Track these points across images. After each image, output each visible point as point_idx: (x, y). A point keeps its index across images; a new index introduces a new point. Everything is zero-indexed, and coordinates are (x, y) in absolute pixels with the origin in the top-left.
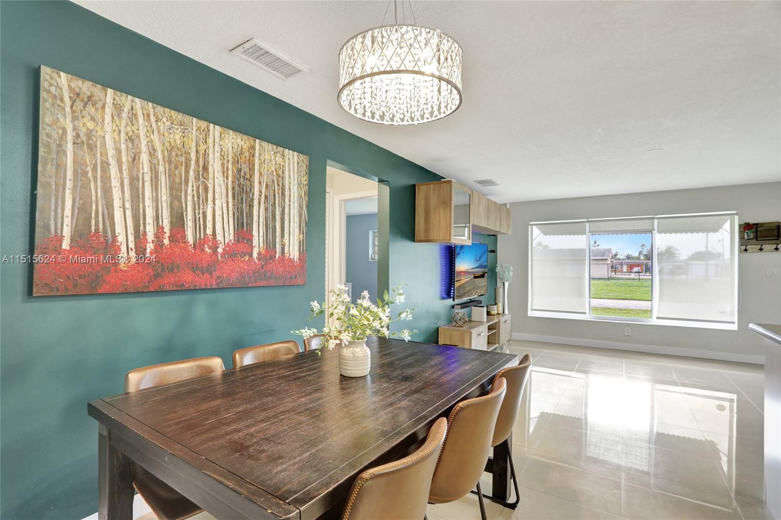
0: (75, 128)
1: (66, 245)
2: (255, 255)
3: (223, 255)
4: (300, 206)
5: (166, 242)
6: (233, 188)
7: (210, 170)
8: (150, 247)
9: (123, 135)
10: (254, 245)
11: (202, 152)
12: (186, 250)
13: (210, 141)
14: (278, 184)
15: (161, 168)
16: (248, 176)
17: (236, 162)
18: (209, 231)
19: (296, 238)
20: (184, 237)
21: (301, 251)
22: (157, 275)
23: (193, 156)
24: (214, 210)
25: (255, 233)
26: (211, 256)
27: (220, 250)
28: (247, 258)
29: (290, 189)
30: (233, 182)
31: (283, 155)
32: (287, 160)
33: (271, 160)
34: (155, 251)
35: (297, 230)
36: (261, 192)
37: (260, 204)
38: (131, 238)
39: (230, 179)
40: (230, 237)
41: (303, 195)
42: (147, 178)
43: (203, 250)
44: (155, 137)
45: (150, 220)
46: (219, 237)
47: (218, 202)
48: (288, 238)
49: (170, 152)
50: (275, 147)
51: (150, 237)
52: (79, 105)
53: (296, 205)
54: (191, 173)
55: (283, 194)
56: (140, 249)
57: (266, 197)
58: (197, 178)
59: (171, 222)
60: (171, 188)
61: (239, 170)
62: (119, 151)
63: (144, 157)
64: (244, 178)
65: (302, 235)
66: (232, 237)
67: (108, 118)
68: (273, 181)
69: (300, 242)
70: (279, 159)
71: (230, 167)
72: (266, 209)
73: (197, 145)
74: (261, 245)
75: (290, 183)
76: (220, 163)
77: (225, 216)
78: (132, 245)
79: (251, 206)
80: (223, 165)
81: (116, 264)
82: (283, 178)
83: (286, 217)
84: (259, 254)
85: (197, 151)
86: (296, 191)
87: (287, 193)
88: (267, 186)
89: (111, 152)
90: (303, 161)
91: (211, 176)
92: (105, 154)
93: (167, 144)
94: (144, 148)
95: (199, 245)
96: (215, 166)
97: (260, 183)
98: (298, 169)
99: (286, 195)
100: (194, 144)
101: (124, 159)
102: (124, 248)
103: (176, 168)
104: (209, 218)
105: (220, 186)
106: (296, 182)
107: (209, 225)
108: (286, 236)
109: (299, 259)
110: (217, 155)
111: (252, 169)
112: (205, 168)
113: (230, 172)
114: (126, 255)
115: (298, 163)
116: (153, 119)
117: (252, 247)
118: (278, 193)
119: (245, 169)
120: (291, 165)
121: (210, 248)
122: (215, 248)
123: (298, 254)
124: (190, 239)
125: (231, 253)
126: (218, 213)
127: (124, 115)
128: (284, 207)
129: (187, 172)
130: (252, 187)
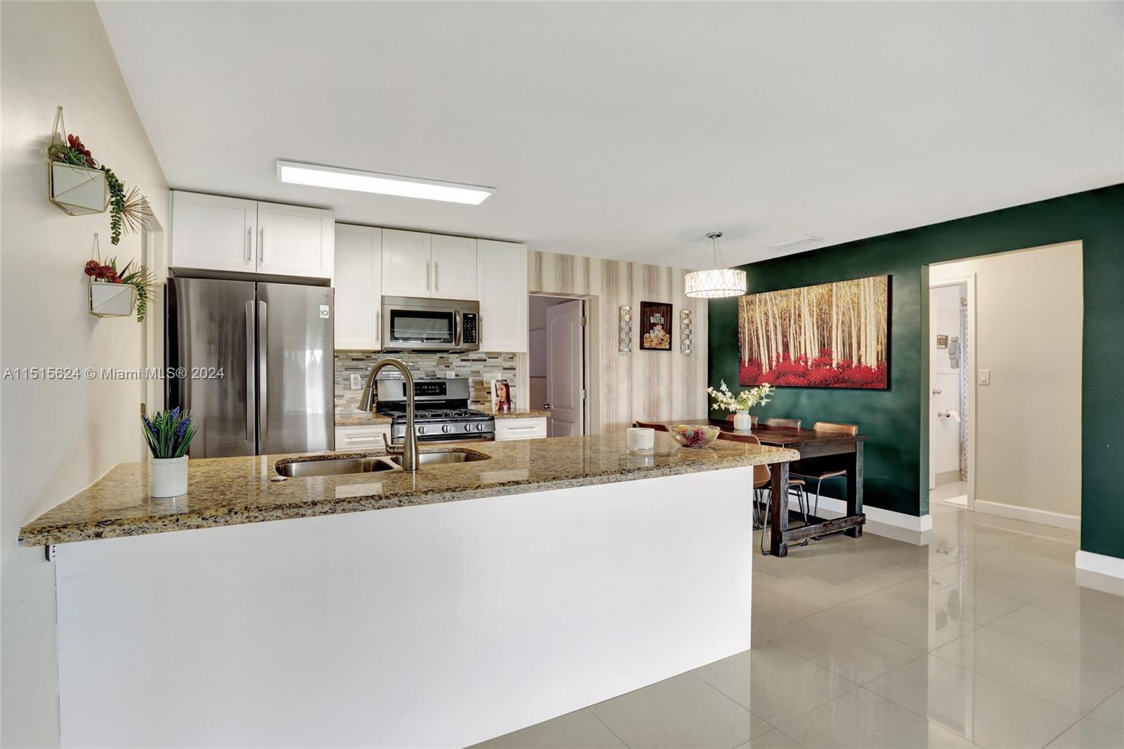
0: (748, 316)
1: (746, 365)
2: (834, 365)
3: (811, 367)
4: (877, 322)
5: (781, 360)
6: (817, 322)
7: (802, 316)
8: (774, 364)
9: (763, 313)
10: (833, 357)
11: (797, 307)
12: (790, 363)
13: (802, 298)
14: (854, 309)
15: (778, 323)
16: (828, 311)
17: (819, 304)
18: (803, 352)
19: (873, 349)
20: (789, 357)
21: (880, 359)
22: (778, 378)
23: (793, 311)
24: (805, 339)
25: (834, 349)
26: (804, 367)
27: (809, 363)
28: (828, 367)
29: (866, 310)
30: (817, 318)
31: (858, 285)
32: (862, 288)
33: (846, 293)
34: (777, 366)
35: (874, 343)
36: (838, 320)
37: (837, 328)
38: (767, 360)
39: (815, 317)
40: (816, 354)
41: (881, 311)
42: (772, 330)
43: (799, 364)
44: (775, 308)
45: (774, 350)
46: (809, 355)
47: (807, 334)
48: (864, 352)
49: (781, 313)
50: (850, 282)
51: (774, 359)
52: (749, 306)
53: (873, 322)
54: (792, 321)
55: (859, 316)
56: (770, 365)
57: (843, 323)
58: (795, 323)
59: (783, 350)
60: (782, 332)
61: (821, 310)
62: (761, 320)
63: (771, 320)
64: (824, 313)
65: (880, 346)
66: (817, 354)
67: (757, 307)
68: (849, 309)
69: (878, 352)
70: (854, 289)
71: (815, 309)
72: (843, 331)
73: (795, 303)
74: (839, 357)
75: (865, 305)
76: (808, 309)
77: (812, 342)
78: (767, 363)
79: (830, 331)
80: (810, 310)
81: (762, 373)
82: (858, 303)
83: (863, 334)
84: (838, 364)
85: (795, 307)
86: (873, 310)
87: (863, 315)
88: (843, 314)
89: (759, 322)
90: (880, 281)
91: (803, 319)
92: (757, 324)
93: (780, 310)
94: (770, 316)
95: (798, 360)
96: (805, 312)
97: (837, 314)
98: (874, 290)
99: (862, 315)
100: (793, 304)
101: (763, 324)
102: (764, 365)
103: (784, 320)
104: (803, 344)
105: (808, 323)
106: (872, 302)
107: (803, 349)
108: (863, 348)
109: (878, 367)
110: (806, 305)
111: (830, 306)
112: (799, 316)
113: (815, 313)
114: (765, 369)
115: (874, 285)
116: (773, 299)
117: (831, 360)
118: (854, 317)
119: (825, 307)
120: (867, 291)
121: (803, 362)
122: (806, 362)
123: (876, 362)
124: (792, 358)
125: (817, 364)
126: (808, 340)
127: (763, 303)
128: (860, 326)
129: (790, 320)
130: (831, 317)
